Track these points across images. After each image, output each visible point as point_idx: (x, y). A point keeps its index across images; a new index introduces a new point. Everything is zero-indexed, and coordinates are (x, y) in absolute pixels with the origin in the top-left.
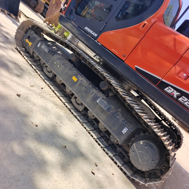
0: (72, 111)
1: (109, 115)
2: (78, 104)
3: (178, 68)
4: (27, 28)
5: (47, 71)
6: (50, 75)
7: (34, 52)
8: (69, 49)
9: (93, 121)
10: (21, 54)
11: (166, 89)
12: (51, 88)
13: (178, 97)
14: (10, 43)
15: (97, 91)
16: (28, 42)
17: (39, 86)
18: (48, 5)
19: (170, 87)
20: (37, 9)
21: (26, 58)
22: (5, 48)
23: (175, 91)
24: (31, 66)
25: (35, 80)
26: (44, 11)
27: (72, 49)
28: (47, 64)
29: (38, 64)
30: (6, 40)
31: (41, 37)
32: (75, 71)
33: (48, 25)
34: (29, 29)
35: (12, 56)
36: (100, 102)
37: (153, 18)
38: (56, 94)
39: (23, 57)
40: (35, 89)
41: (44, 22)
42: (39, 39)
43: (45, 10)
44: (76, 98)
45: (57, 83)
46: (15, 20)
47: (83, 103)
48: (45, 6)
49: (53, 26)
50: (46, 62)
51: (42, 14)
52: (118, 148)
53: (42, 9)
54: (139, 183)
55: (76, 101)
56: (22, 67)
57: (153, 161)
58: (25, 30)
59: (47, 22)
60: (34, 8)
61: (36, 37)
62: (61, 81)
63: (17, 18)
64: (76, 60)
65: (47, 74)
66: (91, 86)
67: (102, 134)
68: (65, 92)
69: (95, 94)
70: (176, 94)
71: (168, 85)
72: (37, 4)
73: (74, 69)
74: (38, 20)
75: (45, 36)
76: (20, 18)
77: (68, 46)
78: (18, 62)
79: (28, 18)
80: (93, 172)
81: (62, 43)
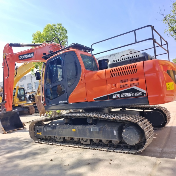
0: (85, 147)
1: (102, 132)
2: (85, 141)
3: (109, 85)
4: (33, 127)
5: (59, 140)
6: (62, 140)
7: (45, 136)
8: (60, 119)
9: (99, 143)
10: (40, 143)
11: (113, 97)
12: (67, 146)
13: (120, 96)
14: (30, 142)
15: (89, 126)
16: (39, 133)
17: (60, 150)
18: (35, 104)
19: (114, 95)
20: (31, 112)
21: (44, 143)
22: (30, 146)
23: (117, 95)
24: (49, 144)
25: (56, 149)
26: (36, 110)
27: (62, 117)
28: (56, 136)
29: (52, 140)
30: (28, 143)
31: (43, 125)
32: (71, 126)
33: (44, 115)
34: (35, 126)
35: (36, 147)
36: (93, 130)
37: (82, 74)
38: (71, 147)
39: (42, 143)
40: (58, 152)
41: (40, 116)
42: (43, 127)
43: (36, 108)
44: (82, 139)
45: (68, 141)
46: (24, 130)
47: (87, 138)
48: (34, 106)
49: (47, 114)
50: (55, 135)
51: (36, 113)
52: (121, 145)
53: (34, 109)
54: (140, 151)
55: (84, 141)
56: (44, 148)
57: (136, 134)
58: (33, 129)
59: (42, 114)
60: (29, 114)
61: (41, 127)
62: (69, 138)
63: (24, 128)
64: (68, 121)
65: (60, 141)
66: (84, 126)
67: (109, 146)
68: (75, 142)
69: (89, 128)
70: (118, 95)
71: (112, 95)
72: (29, 109)
73: (70, 126)
74: (36, 118)
75: (45, 123)
76: (25, 126)
77: (59, 118)
78: (41, 148)
79: (29, 122)
80: (110, 163)
81: (55, 119)
